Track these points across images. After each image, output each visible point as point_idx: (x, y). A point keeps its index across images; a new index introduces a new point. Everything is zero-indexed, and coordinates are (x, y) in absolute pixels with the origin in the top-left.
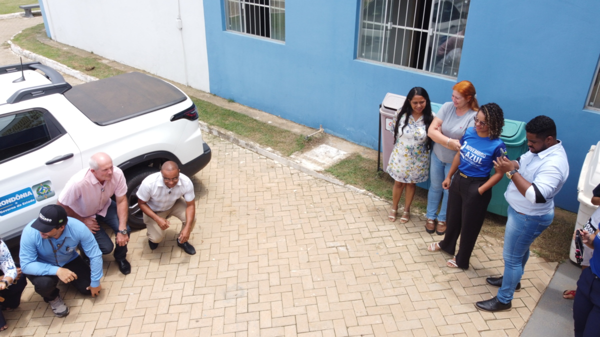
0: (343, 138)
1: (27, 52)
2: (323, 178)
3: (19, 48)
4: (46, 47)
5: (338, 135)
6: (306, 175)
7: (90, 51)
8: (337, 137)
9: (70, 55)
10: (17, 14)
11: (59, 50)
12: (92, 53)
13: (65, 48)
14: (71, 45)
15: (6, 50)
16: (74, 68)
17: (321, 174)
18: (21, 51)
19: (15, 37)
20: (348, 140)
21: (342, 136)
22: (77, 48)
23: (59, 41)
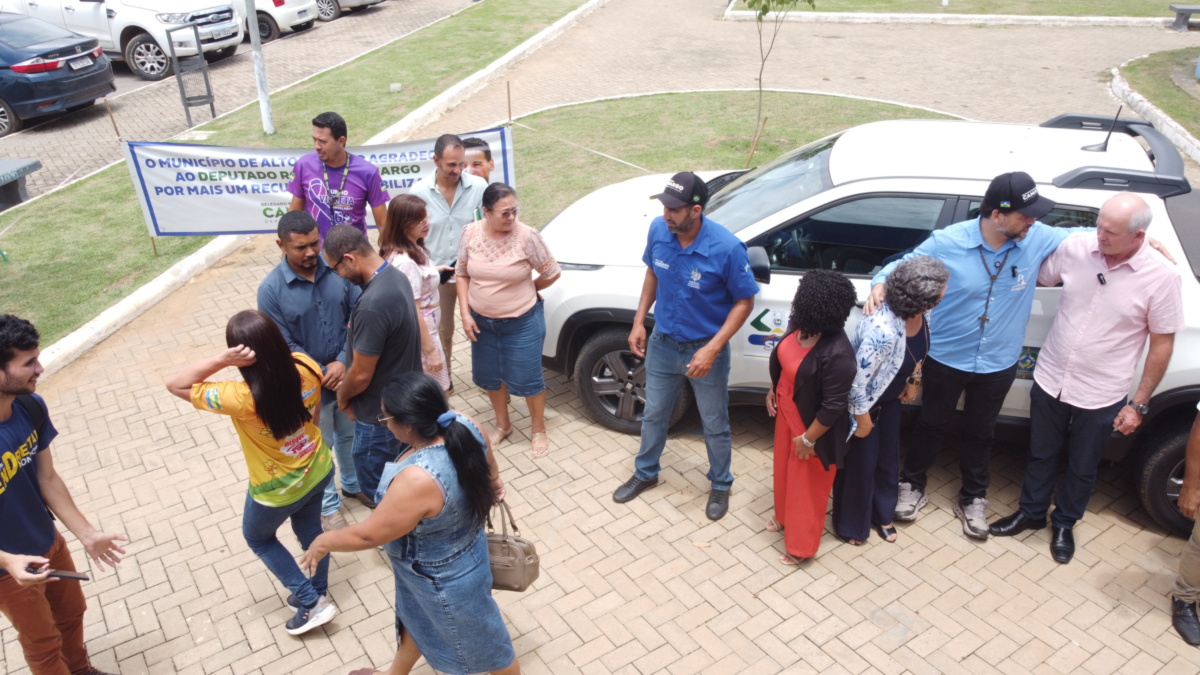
1: (1137, 96)
3: (1126, 87)
4: (1180, 94)
10: (1159, 20)
15: (1100, 85)
18: (1126, 93)
19: (1130, 63)
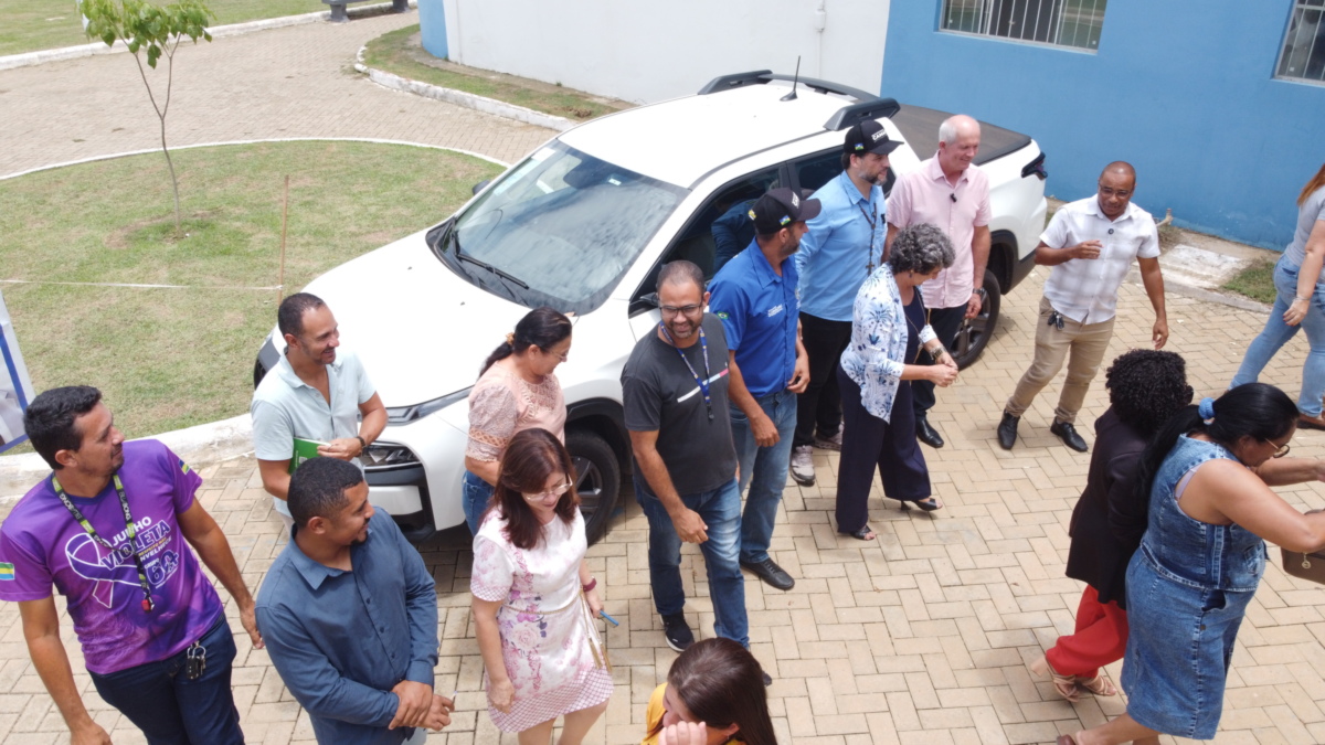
0: (1214, 233)
1: (422, 84)
2: (1222, 301)
3: (397, 77)
5: (1201, 228)
6: (1178, 296)
7: (554, 81)
8: (1199, 233)
9: (514, 89)
11: (482, 80)
12: (559, 85)
13: (493, 77)
14: (503, 70)
15: (360, 82)
16: (549, 112)
17: (1215, 293)
19: (363, 56)
20: (1227, 237)
21: (1212, 231)
22: (518, 77)
23: (467, 64)
